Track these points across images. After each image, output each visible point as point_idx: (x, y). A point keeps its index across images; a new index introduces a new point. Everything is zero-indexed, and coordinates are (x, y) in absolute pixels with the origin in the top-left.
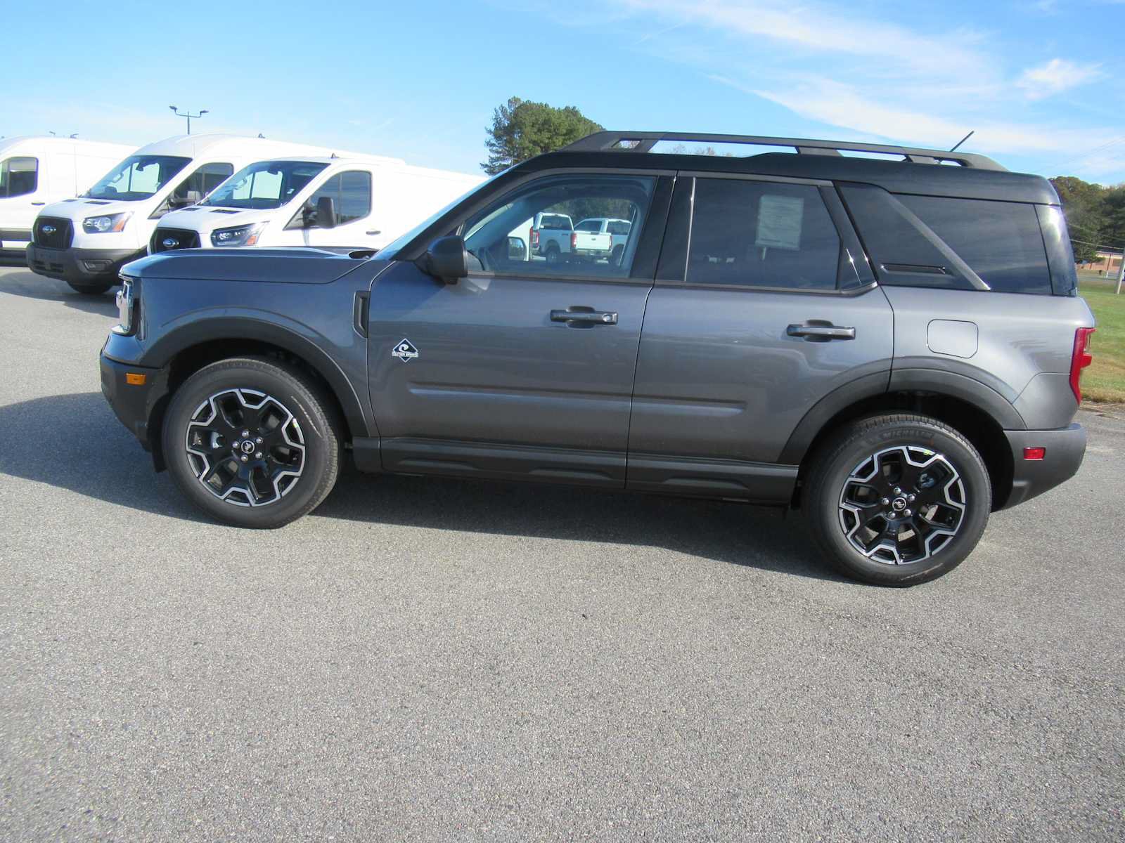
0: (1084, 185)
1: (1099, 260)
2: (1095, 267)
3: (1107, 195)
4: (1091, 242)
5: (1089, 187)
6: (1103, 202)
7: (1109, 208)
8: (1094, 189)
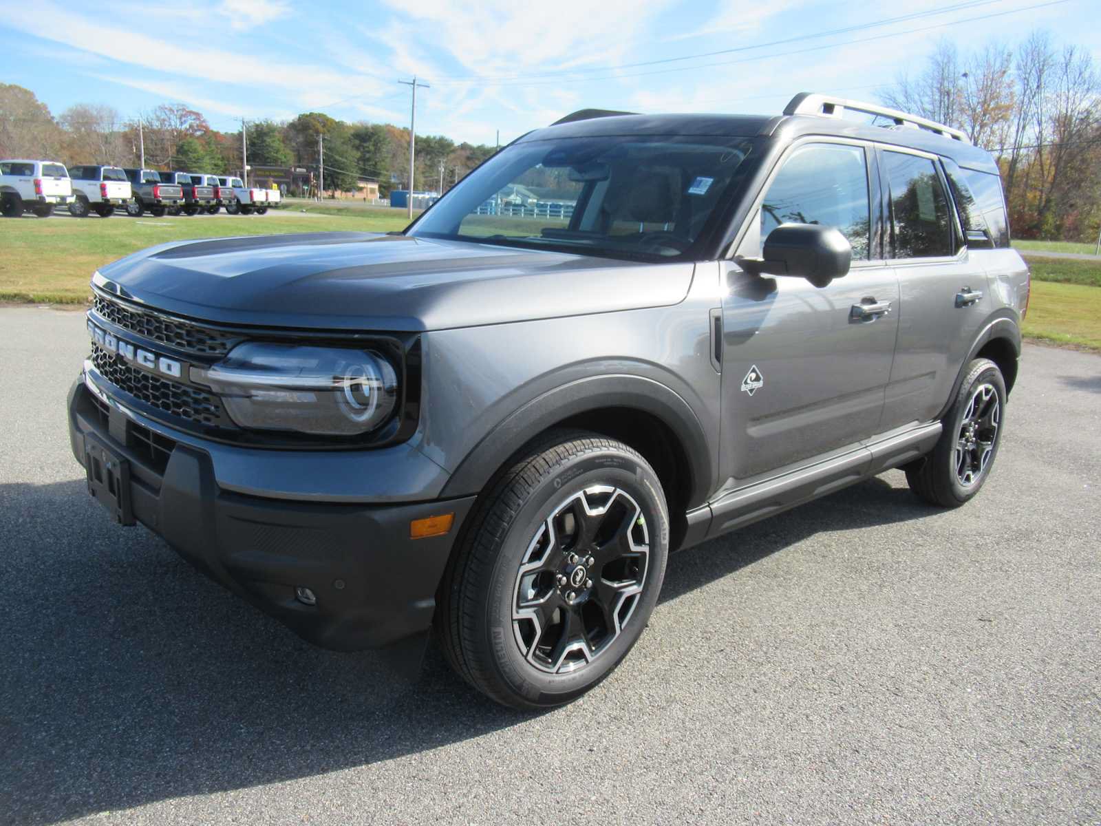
0: (332, 121)
1: (361, 189)
2: (358, 195)
3: (352, 131)
4: (352, 172)
5: (336, 123)
6: (352, 137)
7: (357, 142)
8: (340, 125)
